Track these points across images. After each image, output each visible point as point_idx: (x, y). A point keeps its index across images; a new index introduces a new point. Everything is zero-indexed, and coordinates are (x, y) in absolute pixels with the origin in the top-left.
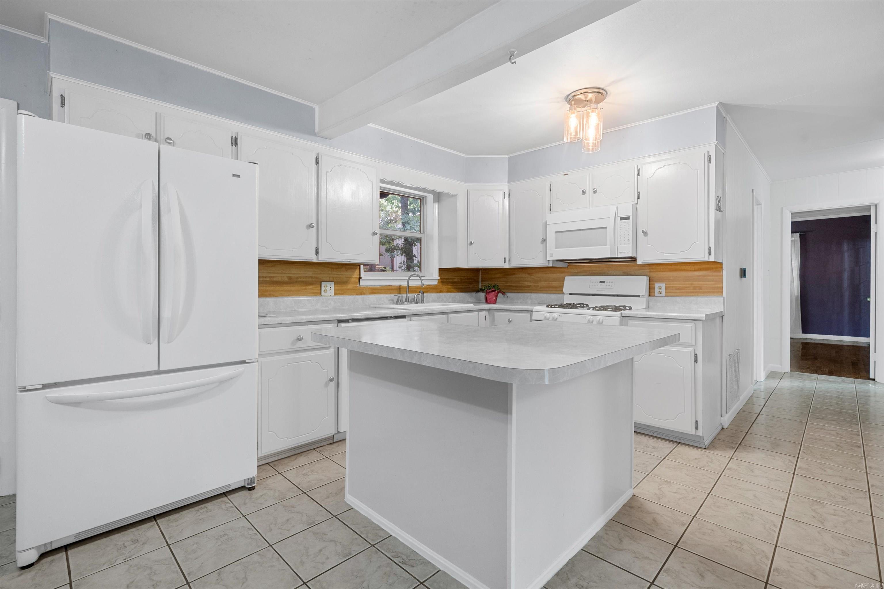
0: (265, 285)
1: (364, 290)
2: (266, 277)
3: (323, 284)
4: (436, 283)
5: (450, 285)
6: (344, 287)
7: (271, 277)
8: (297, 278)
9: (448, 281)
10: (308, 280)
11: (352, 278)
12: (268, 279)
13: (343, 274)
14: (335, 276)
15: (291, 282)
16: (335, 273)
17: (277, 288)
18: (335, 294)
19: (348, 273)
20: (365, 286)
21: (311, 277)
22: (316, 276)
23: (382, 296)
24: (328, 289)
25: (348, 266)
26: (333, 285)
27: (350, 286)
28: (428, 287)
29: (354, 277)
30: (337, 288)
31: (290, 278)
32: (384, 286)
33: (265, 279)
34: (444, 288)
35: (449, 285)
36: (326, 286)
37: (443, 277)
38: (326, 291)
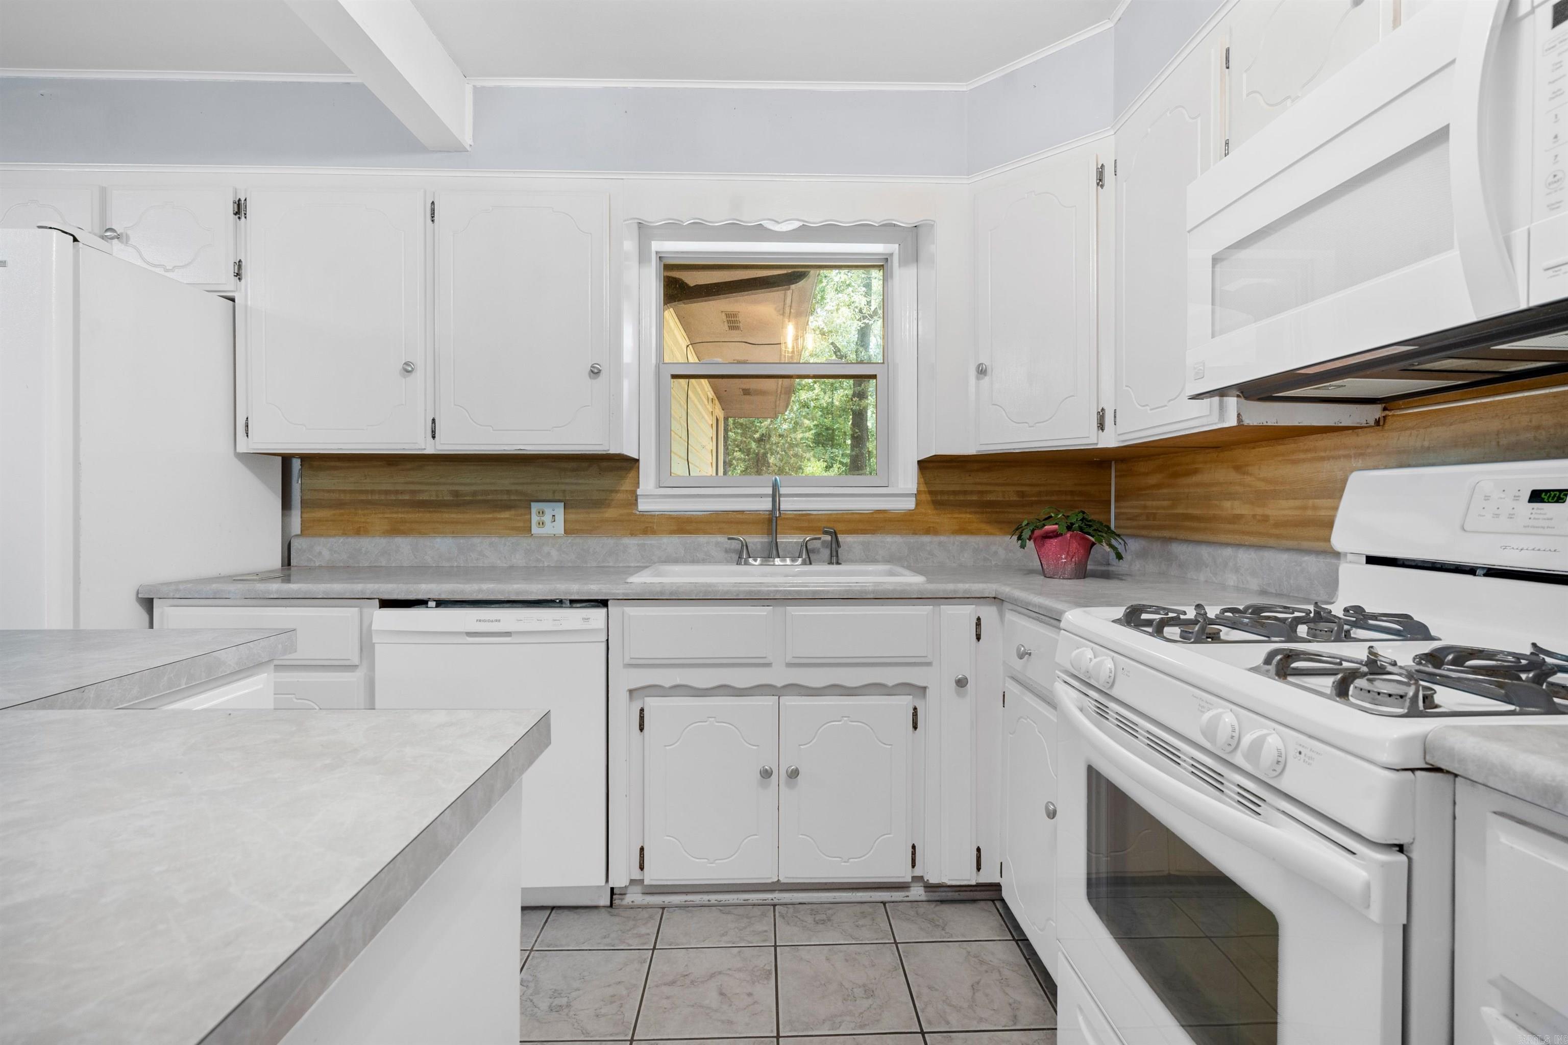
0: (400, 510)
1: (653, 523)
2: (402, 492)
3: (535, 507)
4: (910, 504)
5: (970, 513)
6: (594, 515)
7: (413, 492)
8: (475, 493)
9: (961, 498)
10: (499, 497)
11: (617, 492)
12: (407, 497)
13: (591, 483)
14: (568, 488)
15: (459, 502)
16: (567, 481)
17: (428, 515)
18: (567, 532)
19: (606, 482)
20: (657, 513)
21: (508, 492)
22: (519, 488)
23: (702, 539)
24: (547, 518)
25: (605, 464)
26: (562, 510)
27: (611, 513)
28: (875, 516)
29: (623, 488)
30: (572, 517)
31: (456, 494)
32: (717, 513)
33: (400, 497)
34: (945, 519)
35: (966, 513)
36: (541, 513)
37: (938, 488)
38: (542, 524)
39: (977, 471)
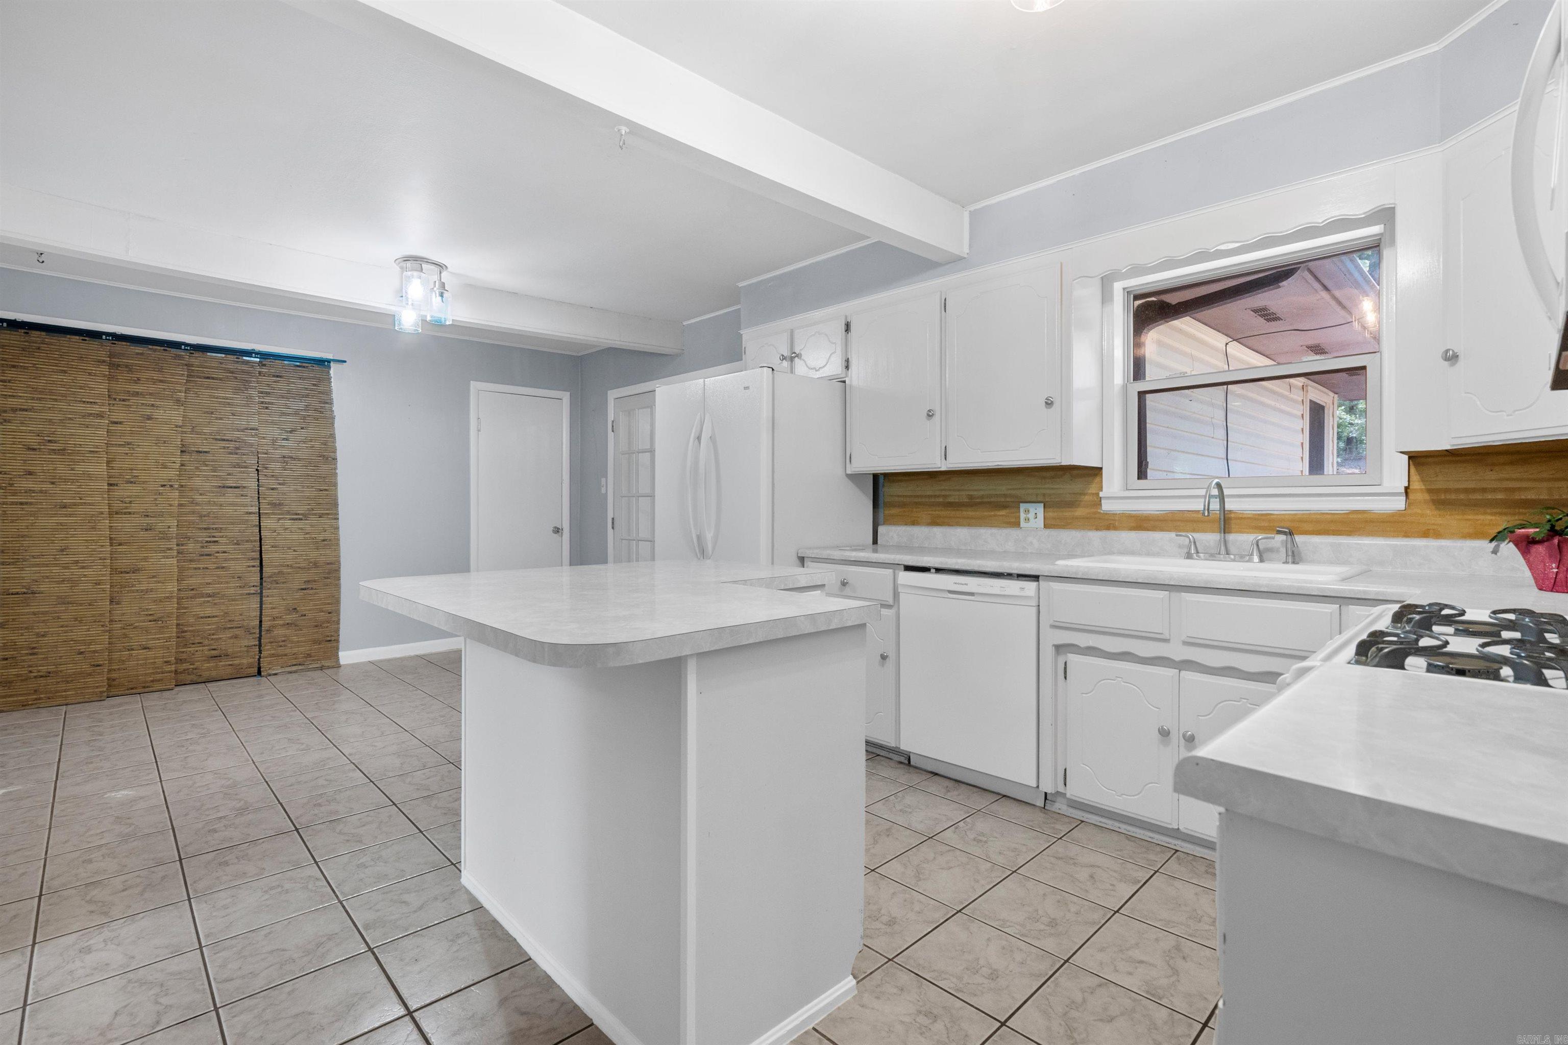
0: (937, 509)
1: (1115, 520)
2: (938, 496)
3: (1023, 507)
4: (1399, 504)
5: (1492, 514)
6: (1067, 513)
7: (945, 496)
8: (982, 497)
9: (1478, 496)
10: (999, 500)
11: (1085, 494)
12: (941, 500)
13: (1066, 488)
14: (1048, 492)
15: (972, 503)
16: (1047, 486)
17: (954, 513)
18: (1046, 526)
19: (1076, 486)
20: (1119, 512)
21: (1005, 496)
22: (1013, 492)
23: (1157, 535)
24: (1031, 516)
25: (1075, 472)
26: (1042, 509)
27: (1080, 512)
28: (1351, 516)
29: (1090, 492)
30: (1050, 514)
31: (971, 497)
32: (1173, 512)
33: (937, 500)
34: (1452, 520)
35: (1485, 513)
36: (1027, 511)
38: (1027, 520)
39: (1504, 464)
